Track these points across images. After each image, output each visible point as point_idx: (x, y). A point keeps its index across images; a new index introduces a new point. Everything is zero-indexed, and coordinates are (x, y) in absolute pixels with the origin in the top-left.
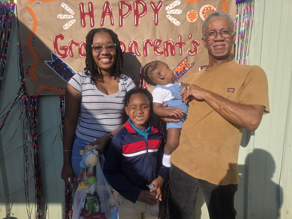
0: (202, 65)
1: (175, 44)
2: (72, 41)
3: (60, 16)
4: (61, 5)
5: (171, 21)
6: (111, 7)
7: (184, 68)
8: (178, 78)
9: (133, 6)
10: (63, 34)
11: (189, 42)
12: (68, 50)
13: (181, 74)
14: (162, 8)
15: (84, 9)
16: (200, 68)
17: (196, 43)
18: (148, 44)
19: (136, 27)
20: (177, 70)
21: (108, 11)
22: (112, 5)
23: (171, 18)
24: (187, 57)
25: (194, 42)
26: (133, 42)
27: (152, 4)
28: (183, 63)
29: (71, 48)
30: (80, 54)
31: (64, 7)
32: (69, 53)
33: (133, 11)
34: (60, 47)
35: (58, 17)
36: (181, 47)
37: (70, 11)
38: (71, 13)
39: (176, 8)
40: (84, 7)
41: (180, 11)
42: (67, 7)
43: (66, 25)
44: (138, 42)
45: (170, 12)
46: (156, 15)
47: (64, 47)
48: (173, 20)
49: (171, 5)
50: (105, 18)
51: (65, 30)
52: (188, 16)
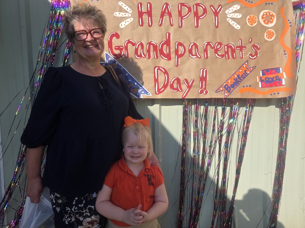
0: (263, 69)
1: (235, 47)
2: (129, 40)
3: (117, 14)
4: (119, 3)
5: (232, 24)
6: (171, 8)
7: (245, 71)
8: (240, 81)
9: (193, 8)
10: (119, 33)
11: (249, 46)
12: (124, 50)
13: (242, 78)
14: (222, 11)
15: (143, 8)
16: (261, 72)
17: (257, 47)
18: (209, 47)
19: (196, 28)
20: (237, 73)
21: (167, 12)
22: (171, 7)
23: (232, 21)
24: (247, 61)
25: (254, 46)
26: (193, 44)
27: (211, 7)
28: (245, 66)
29: (126, 48)
30: (136, 55)
31: (121, 5)
32: (124, 53)
33: (192, 13)
34: (115, 47)
35: (115, 15)
36: (241, 50)
37: (127, 9)
38: (128, 11)
39: (235, 12)
40: (142, 6)
41: (240, 15)
42: (124, 5)
43: (123, 23)
44: (198, 44)
45: (230, 16)
46: (216, 17)
47: (119, 47)
48: (233, 24)
49: (231, 9)
50: (164, 18)
51: (122, 29)
52: (248, 20)
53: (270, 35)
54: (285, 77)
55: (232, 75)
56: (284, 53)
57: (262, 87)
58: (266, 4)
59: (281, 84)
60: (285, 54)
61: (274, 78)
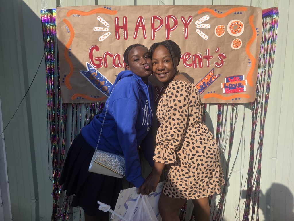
0: (228, 76)
1: (203, 57)
2: (107, 52)
3: (96, 29)
4: (98, 18)
5: (200, 35)
6: (144, 21)
7: (211, 78)
8: (205, 88)
9: (165, 20)
10: (98, 45)
11: (216, 56)
12: (103, 61)
13: (208, 85)
14: (192, 22)
15: (119, 22)
16: (226, 79)
17: (223, 56)
20: (203, 81)
21: (141, 25)
23: (200, 32)
24: (213, 69)
25: (220, 55)
27: (182, 19)
28: (210, 74)
29: (105, 59)
30: (114, 65)
31: (99, 20)
32: (103, 63)
33: (164, 25)
34: (95, 58)
35: (94, 30)
36: (208, 59)
38: (106, 25)
39: (205, 23)
40: (119, 21)
41: (209, 26)
42: (102, 20)
43: (102, 37)
45: (199, 27)
46: (186, 29)
47: (98, 58)
48: (202, 35)
49: (200, 20)
50: (138, 31)
51: (101, 42)
52: (216, 31)
53: (237, 44)
54: (247, 84)
55: (198, 83)
56: (249, 61)
57: (225, 93)
58: (235, 13)
59: (242, 91)
60: (249, 63)
61: (237, 84)
